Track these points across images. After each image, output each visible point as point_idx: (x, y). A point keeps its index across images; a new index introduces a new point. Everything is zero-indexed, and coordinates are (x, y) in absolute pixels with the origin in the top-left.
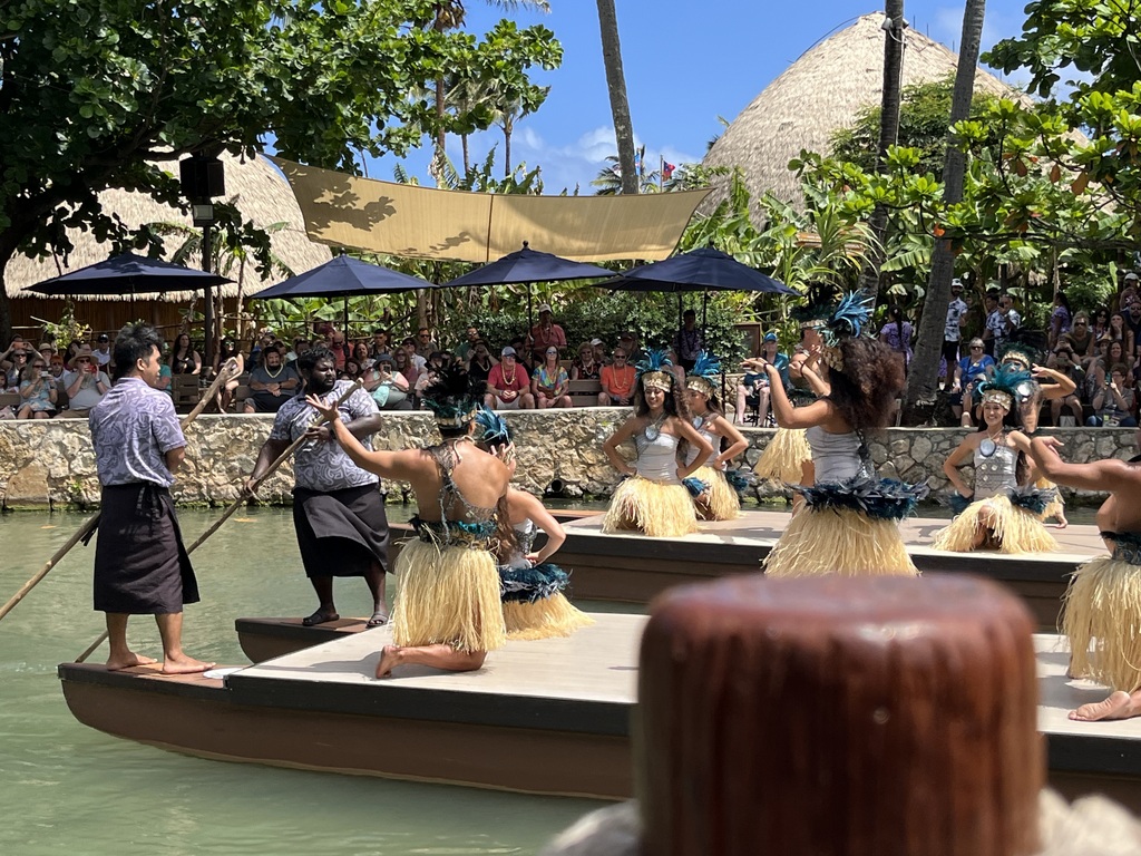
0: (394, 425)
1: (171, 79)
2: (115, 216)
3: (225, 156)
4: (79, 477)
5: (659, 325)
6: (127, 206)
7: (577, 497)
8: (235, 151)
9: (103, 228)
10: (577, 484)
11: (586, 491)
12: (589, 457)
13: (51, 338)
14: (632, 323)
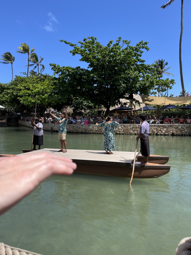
0: (152, 126)
1: (128, 86)
2: (121, 102)
3: (134, 95)
4: (117, 131)
5: (187, 114)
6: (123, 100)
7: (175, 135)
8: (135, 94)
9: (120, 103)
10: (175, 133)
11: (177, 134)
12: (177, 130)
13: (114, 115)
14: (184, 113)
